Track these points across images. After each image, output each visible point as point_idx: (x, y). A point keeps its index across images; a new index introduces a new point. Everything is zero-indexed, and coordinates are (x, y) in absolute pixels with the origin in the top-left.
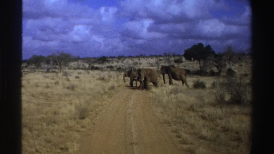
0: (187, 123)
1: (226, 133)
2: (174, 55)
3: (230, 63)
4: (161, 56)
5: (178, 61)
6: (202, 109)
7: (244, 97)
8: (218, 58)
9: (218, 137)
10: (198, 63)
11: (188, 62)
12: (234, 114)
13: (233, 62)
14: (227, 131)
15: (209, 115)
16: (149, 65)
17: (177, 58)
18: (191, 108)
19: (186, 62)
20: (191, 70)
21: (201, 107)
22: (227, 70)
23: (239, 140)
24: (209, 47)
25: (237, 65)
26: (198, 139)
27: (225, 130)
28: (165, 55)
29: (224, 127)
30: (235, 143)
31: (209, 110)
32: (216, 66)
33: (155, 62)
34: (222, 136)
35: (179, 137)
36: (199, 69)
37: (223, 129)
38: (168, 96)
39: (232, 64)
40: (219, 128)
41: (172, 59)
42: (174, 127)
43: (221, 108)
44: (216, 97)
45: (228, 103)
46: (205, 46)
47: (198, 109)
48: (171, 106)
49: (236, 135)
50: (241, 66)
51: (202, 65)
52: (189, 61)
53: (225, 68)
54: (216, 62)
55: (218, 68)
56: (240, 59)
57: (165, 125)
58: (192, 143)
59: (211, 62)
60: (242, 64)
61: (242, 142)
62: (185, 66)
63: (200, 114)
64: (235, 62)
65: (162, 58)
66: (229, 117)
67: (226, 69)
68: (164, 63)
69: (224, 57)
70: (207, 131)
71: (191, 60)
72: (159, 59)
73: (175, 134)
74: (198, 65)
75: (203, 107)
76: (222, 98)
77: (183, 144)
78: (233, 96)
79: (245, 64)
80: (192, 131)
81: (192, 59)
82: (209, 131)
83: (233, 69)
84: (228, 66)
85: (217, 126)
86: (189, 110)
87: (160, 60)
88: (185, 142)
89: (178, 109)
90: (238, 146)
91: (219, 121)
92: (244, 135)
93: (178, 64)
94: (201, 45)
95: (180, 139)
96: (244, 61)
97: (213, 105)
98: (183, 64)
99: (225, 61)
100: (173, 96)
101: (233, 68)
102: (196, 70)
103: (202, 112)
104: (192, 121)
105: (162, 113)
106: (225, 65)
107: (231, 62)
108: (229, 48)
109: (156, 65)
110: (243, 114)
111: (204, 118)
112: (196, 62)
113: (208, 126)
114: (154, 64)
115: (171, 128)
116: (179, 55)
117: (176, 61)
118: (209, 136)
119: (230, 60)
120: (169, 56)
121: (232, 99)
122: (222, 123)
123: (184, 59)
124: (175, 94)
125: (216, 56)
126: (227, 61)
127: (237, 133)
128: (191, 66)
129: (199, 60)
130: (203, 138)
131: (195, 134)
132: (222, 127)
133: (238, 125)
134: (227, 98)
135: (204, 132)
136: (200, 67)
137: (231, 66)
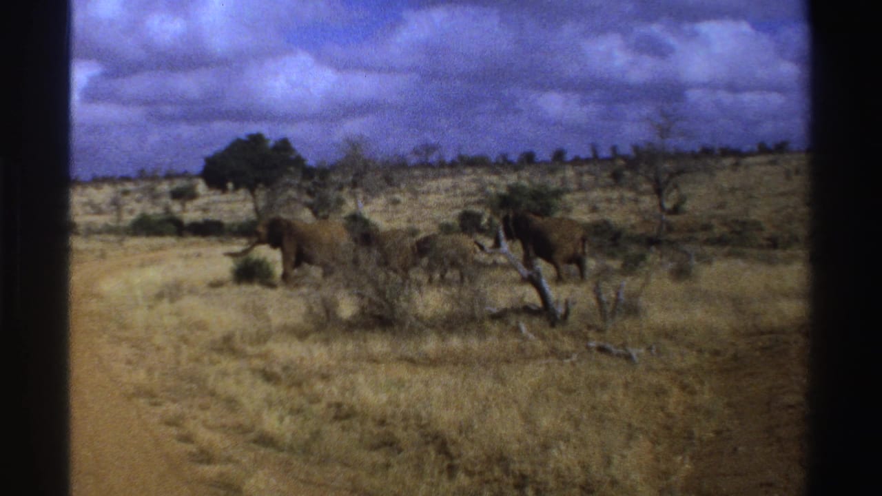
0: (213, 394)
1: (346, 422)
2: (169, 177)
3: (354, 196)
4: (126, 179)
5: (184, 195)
6: (264, 349)
7: (404, 305)
8: (316, 179)
9: (316, 435)
10: (249, 197)
11: (216, 196)
12: (373, 360)
13: (367, 190)
14: (348, 416)
15: (285, 368)
16: (88, 208)
17: (179, 183)
18: (227, 346)
19: (209, 195)
20: (227, 220)
21: (261, 338)
22: (345, 218)
23: (389, 444)
24: (284, 145)
25: (380, 202)
26: (252, 445)
27: (343, 414)
28: (142, 175)
29: (339, 405)
30: (379, 457)
31: (285, 351)
32: (310, 206)
33: (108, 200)
34: (333, 433)
35: (187, 439)
36: (253, 216)
37: (332, 412)
38: (150, 307)
39: (364, 198)
40: (318, 408)
41: (165, 187)
42: (172, 408)
43: (327, 341)
44: (310, 309)
45: (350, 327)
46: (271, 143)
47: (250, 349)
48: (159, 339)
49: (376, 431)
50: (396, 202)
51: (261, 204)
52: (219, 192)
53: (341, 211)
54: (310, 193)
55: (315, 213)
56: (389, 181)
57: (142, 402)
58: (229, 460)
59: (292, 193)
60: (397, 196)
61: (400, 451)
62: (205, 210)
63: (258, 363)
64: (371, 193)
65: (129, 186)
66: (354, 371)
67: (343, 215)
68: (138, 201)
69: (334, 178)
70: (281, 419)
71: (224, 189)
72: (120, 188)
73: (173, 431)
74: (250, 206)
75: (265, 341)
76: (329, 309)
77: (201, 462)
78: (365, 302)
79: (409, 195)
80: (230, 420)
81: (230, 185)
82: (287, 420)
83: (366, 216)
84: (350, 206)
85: (315, 399)
86: (220, 351)
87: (126, 193)
88: (205, 456)
89: (184, 347)
90: (388, 466)
91: (319, 386)
92: (405, 429)
93: (183, 205)
94: (257, 139)
95: (192, 448)
96: (403, 186)
97: (301, 334)
98: (199, 202)
99: (341, 188)
100: (165, 306)
101: (366, 211)
102: (244, 220)
103: (263, 356)
104: (229, 387)
105: (129, 362)
106: (340, 202)
107: (359, 190)
108: (354, 145)
109: (113, 207)
110: (403, 359)
111: (269, 377)
112: (242, 193)
113: (281, 402)
114: (104, 207)
115: (159, 410)
116: (184, 175)
117: (178, 195)
118: (289, 435)
119: (354, 185)
120: (154, 178)
121: (362, 311)
122: (332, 391)
123: (201, 187)
124: (172, 301)
125: (308, 173)
126: (346, 190)
127: (382, 422)
128: (226, 207)
129: (252, 189)
130: (266, 441)
131: (241, 429)
132: (329, 405)
133: (384, 398)
134: (347, 308)
135: (271, 423)
136: (256, 210)
137: (360, 204)
